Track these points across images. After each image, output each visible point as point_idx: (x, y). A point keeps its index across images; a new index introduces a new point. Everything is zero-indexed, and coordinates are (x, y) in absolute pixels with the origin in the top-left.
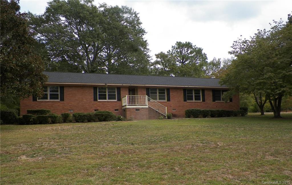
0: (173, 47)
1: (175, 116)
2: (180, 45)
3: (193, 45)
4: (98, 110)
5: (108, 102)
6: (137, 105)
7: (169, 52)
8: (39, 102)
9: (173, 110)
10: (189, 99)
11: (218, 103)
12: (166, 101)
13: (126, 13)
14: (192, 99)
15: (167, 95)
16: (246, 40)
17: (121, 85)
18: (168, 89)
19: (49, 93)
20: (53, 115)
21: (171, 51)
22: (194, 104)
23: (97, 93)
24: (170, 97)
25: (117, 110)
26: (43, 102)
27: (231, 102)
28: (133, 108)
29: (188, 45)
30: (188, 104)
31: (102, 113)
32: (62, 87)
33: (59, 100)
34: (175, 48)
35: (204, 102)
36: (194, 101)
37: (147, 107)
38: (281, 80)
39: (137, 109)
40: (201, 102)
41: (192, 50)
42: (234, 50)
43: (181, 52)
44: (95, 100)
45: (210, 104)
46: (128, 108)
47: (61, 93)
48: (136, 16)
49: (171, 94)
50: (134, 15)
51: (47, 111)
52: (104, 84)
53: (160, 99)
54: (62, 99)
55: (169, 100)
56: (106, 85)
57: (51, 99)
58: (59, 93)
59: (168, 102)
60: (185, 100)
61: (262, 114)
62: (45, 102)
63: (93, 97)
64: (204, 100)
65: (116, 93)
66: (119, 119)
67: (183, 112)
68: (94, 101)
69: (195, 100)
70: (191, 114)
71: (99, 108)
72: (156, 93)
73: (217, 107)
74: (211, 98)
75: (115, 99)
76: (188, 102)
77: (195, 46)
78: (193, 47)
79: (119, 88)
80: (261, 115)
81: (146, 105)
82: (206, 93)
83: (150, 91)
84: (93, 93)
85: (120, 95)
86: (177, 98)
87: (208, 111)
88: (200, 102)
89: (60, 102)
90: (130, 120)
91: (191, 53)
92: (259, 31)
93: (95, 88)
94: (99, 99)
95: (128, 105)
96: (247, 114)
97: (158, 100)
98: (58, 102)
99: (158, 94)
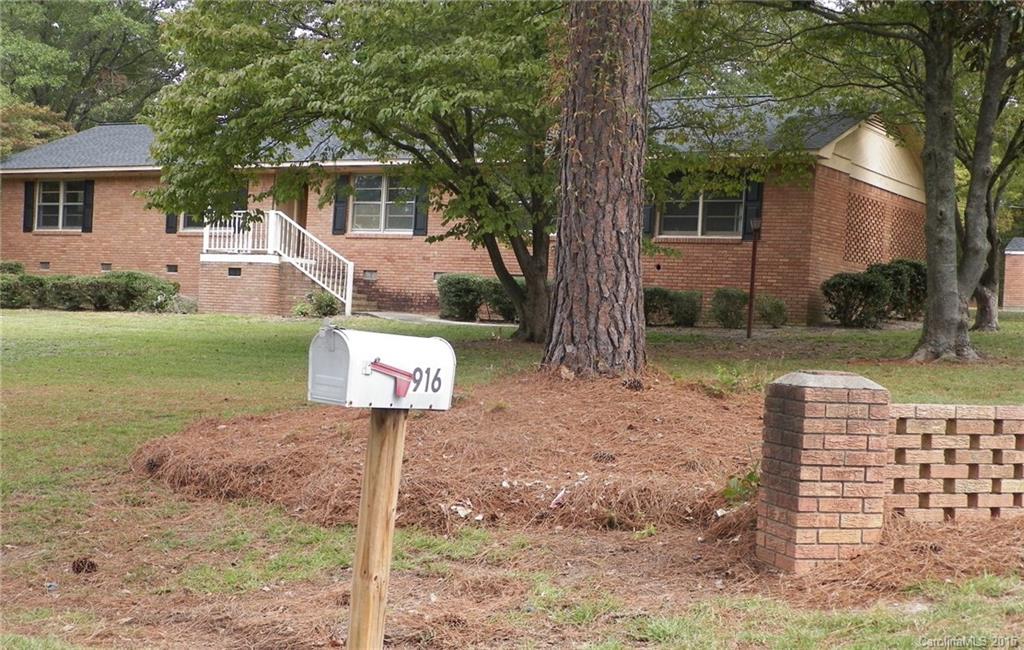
4: (176, 267)
8: (38, 234)
9: (438, 274)
11: (665, 242)
12: (410, 232)
24: (430, 217)
27: (750, 242)
32: (89, 183)
33: (78, 230)
37: (275, 260)
39: (235, 270)
44: (171, 226)
46: (205, 264)
53: (390, 223)
54: (87, 228)
55: (421, 228)
57: (66, 223)
58: (83, 204)
59: (419, 238)
68: (167, 232)
71: (178, 261)
72: (380, 198)
73: (659, 267)
89: (83, 234)
95: (207, 252)
97: (382, 232)
98: (77, 235)
99: (384, 202)
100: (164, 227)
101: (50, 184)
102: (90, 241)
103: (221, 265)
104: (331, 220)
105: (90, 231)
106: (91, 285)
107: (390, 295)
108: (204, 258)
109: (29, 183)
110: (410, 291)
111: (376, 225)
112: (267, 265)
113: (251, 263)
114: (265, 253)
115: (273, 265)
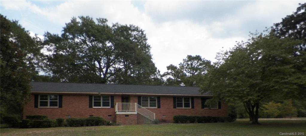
0: (184, 60)
1: (164, 121)
2: (190, 58)
3: (202, 58)
4: (92, 116)
5: (102, 108)
6: (126, 112)
7: (180, 64)
8: (40, 108)
9: (164, 115)
10: (178, 106)
11: (206, 109)
12: (156, 108)
13: (134, 30)
14: (182, 106)
15: (158, 102)
16: (227, 51)
17: (114, 93)
18: (159, 97)
19: (49, 101)
20: (48, 120)
21: (182, 63)
22: (184, 111)
23: (92, 101)
24: (161, 105)
25: (111, 116)
26: (43, 108)
27: (220, 109)
28: (123, 115)
29: (198, 58)
30: (177, 110)
31: (93, 119)
32: (61, 96)
33: (57, 107)
34: (186, 61)
35: (193, 109)
36: (183, 108)
38: (248, 88)
39: (127, 116)
40: (191, 109)
41: (201, 62)
42: (218, 61)
43: (192, 64)
44: (91, 106)
45: (198, 111)
46: (118, 114)
47: (59, 101)
48: (142, 34)
49: (161, 101)
50: (141, 33)
51: (43, 117)
52: (98, 93)
53: (151, 106)
54: (61, 106)
55: (159, 107)
56: (99, 94)
57: (51, 105)
58: (58, 101)
59: (159, 109)
60: (175, 107)
62: (45, 108)
63: (89, 104)
64: (193, 107)
65: (110, 101)
66: (109, 124)
67: (171, 119)
68: (89, 108)
69: (185, 107)
70: (178, 120)
71: (93, 114)
72: (148, 101)
73: (205, 113)
74: (200, 105)
75: (109, 106)
76: (177, 109)
77: (204, 58)
78: (203, 60)
79: (112, 97)
81: (135, 112)
82: (195, 100)
83: (141, 99)
84: (88, 101)
85: (114, 102)
86: (167, 106)
87: (194, 117)
88: (189, 109)
89: (59, 108)
90: (118, 125)
91: (201, 64)
92: (237, 43)
93: (90, 96)
94: (94, 106)
95: (118, 112)
96: (235, 120)
98: (57, 108)
99: (149, 102)
110: (157, 119)
111: (148, 106)
113: (131, 114)
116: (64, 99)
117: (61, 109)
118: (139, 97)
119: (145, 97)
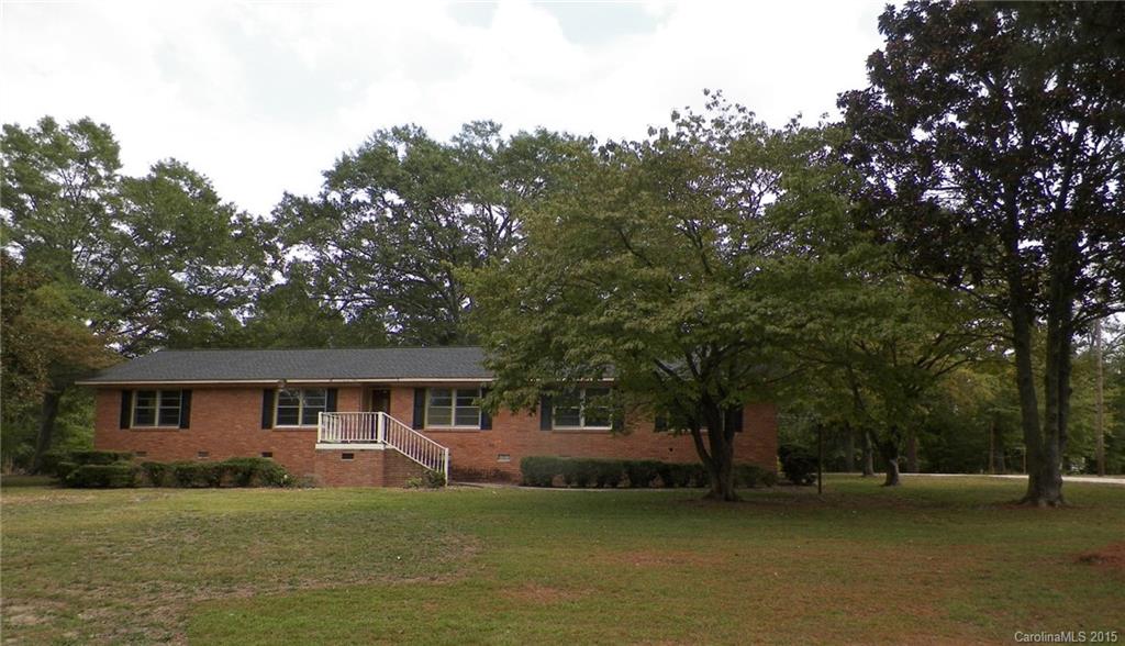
1: (504, 478)
4: (271, 453)
5: (298, 431)
6: (346, 443)
8: (135, 431)
9: (502, 456)
10: (564, 423)
11: (674, 434)
12: (478, 428)
14: (577, 423)
19: (158, 407)
23: (272, 406)
24: (494, 417)
26: (141, 431)
32: (187, 392)
33: (177, 427)
35: (619, 433)
36: (581, 428)
39: (348, 455)
40: (608, 433)
44: (267, 424)
45: (642, 440)
46: (319, 451)
47: (183, 406)
52: (278, 381)
53: (459, 422)
54: (185, 425)
55: (487, 424)
56: (280, 383)
57: (161, 422)
58: (179, 408)
59: (486, 431)
60: (545, 425)
61: (892, 480)
62: (146, 431)
63: (261, 416)
65: (326, 406)
66: (278, 483)
68: (263, 428)
69: (589, 423)
71: (273, 449)
72: (451, 405)
73: (671, 450)
79: (333, 391)
80: (887, 484)
83: (427, 397)
84: (261, 406)
85: (336, 410)
86: (518, 421)
88: (603, 433)
89: (181, 431)
93: (268, 391)
94: (279, 423)
95: (321, 442)
97: (453, 427)
98: (175, 431)
99: (454, 407)
100: (259, 424)
101: (146, 394)
102: (188, 435)
103: (335, 451)
104: (412, 419)
105: (188, 427)
106: (216, 468)
107: (463, 471)
108: (318, 446)
109: (126, 392)
110: (479, 468)
111: (449, 423)
112: (377, 451)
113: (362, 450)
114: (376, 442)
115: (380, 450)
116: (197, 402)
117: (185, 431)
118: (419, 391)
119: (443, 390)
